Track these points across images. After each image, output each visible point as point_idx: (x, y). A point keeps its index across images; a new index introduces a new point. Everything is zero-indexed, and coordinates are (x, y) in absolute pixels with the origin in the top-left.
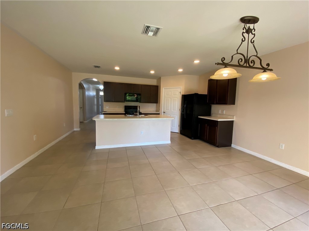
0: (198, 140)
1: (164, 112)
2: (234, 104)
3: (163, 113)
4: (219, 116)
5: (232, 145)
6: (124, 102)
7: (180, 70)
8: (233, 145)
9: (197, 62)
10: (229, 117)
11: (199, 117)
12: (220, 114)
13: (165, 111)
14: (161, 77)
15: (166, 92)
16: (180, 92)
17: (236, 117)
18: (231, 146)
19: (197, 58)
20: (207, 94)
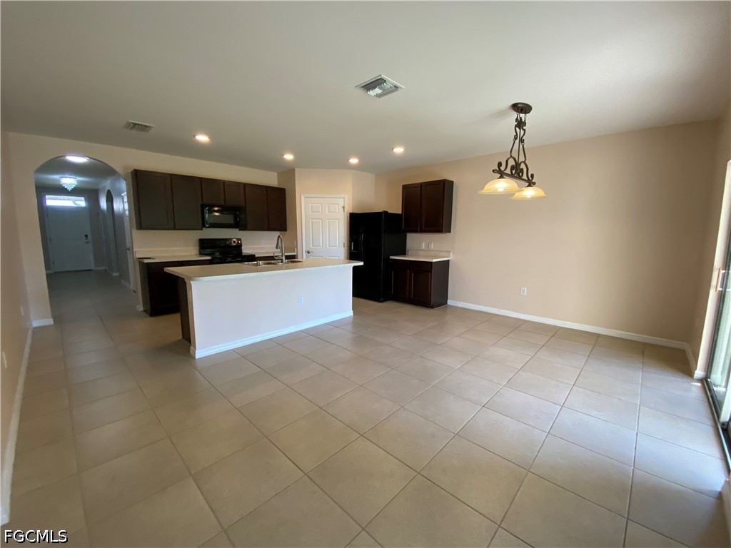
0: (390, 301)
1: (308, 252)
2: (450, 232)
3: (304, 254)
4: (421, 253)
5: (448, 301)
6: (202, 229)
7: (354, 161)
8: (450, 302)
9: (399, 150)
10: (442, 254)
11: (391, 257)
12: (424, 250)
13: (311, 248)
14: (296, 169)
15: (310, 205)
16: (344, 207)
17: (453, 253)
18: (446, 303)
19: (399, 143)
20: (400, 212)
